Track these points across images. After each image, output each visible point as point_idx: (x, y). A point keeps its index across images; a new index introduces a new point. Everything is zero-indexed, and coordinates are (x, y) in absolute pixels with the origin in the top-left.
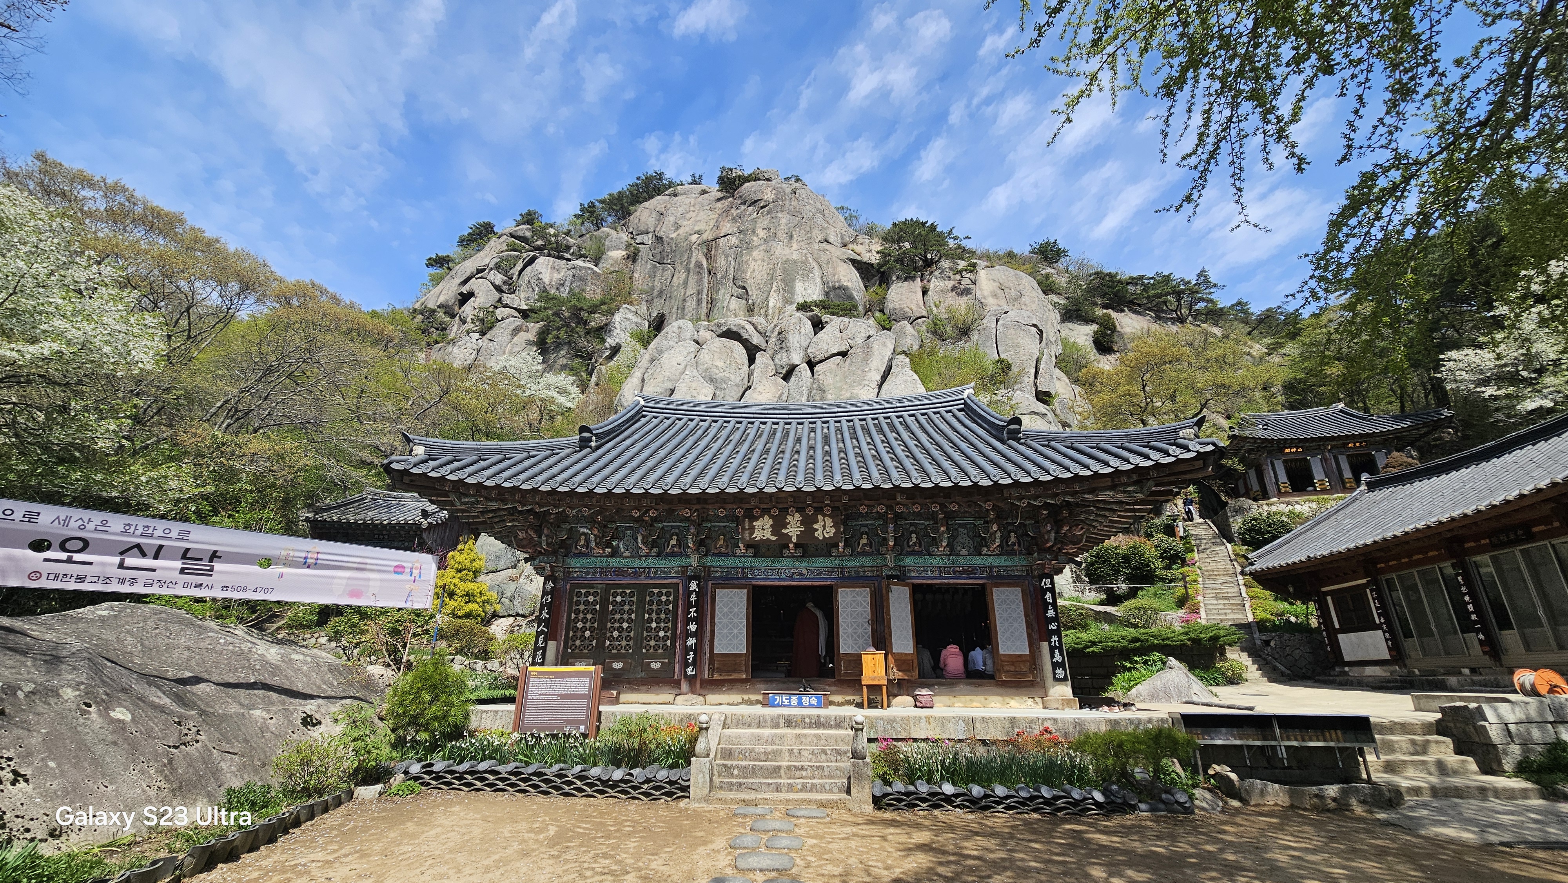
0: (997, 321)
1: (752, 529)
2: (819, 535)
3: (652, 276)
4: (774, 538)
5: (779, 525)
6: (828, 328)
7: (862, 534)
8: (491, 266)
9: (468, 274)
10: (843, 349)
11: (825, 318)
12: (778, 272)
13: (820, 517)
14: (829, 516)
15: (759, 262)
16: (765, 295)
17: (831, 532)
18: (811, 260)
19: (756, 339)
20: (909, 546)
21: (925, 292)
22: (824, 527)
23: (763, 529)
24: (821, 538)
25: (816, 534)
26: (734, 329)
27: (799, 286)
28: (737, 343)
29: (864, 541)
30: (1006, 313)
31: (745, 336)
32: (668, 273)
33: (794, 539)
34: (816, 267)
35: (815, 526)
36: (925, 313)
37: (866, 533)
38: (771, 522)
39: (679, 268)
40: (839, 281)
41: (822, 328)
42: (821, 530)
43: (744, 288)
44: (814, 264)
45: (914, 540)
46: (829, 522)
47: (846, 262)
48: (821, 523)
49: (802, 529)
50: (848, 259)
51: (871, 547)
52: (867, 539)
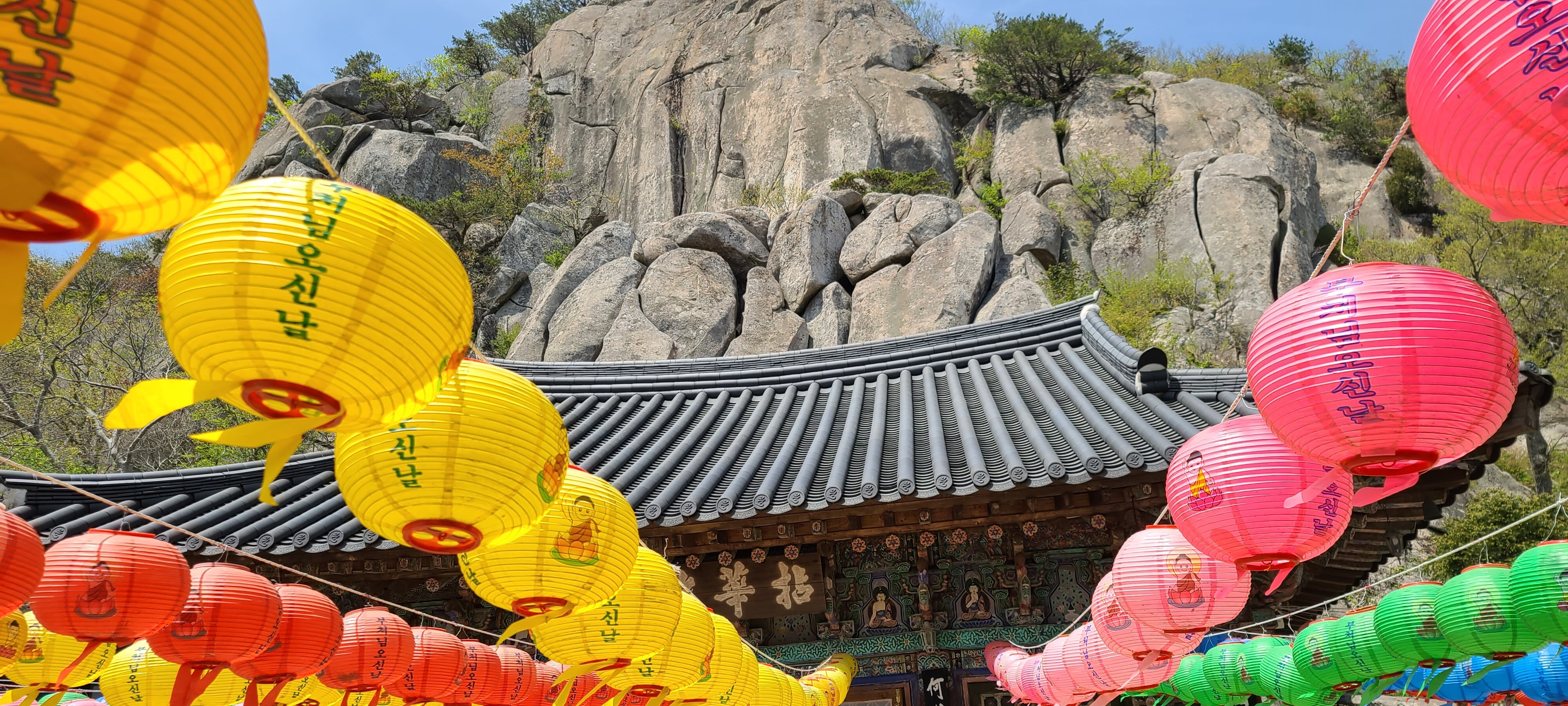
0: (1197, 176)
2: (784, 600)
3: (577, 148)
5: (708, 584)
6: (875, 215)
7: (877, 591)
10: (902, 248)
11: (869, 197)
12: (797, 123)
13: (782, 566)
14: (798, 562)
15: (762, 109)
16: (776, 167)
17: (805, 593)
18: (854, 98)
19: (750, 246)
20: (965, 610)
21: (1062, 137)
22: (792, 584)
24: (788, 606)
25: (779, 599)
26: (708, 229)
27: (836, 146)
28: (713, 254)
29: (880, 606)
30: (1212, 161)
31: (728, 241)
32: (606, 141)
33: (738, 612)
34: (863, 109)
35: (776, 584)
36: (1063, 174)
37: (884, 590)
39: (624, 131)
40: (907, 130)
41: (865, 216)
42: (786, 590)
43: (738, 156)
44: (859, 105)
45: (975, 597)
46: (800, 574)
47: (917, 96)
48: (785, 577)
49: (752, 591)
50: (921, 90)
51: (894, 617)
52: (887, 601)
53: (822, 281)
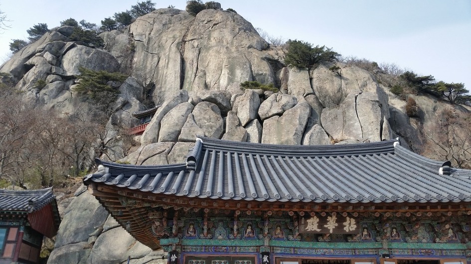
0: (356, 98)
1: (306, 224)
2: (346, 229)
4: (319, 230)
5: (323, 221)
6: (269, 99)
7: (364, 228)
8: (46, 49)
9: (30, 53)
10: (280, 111)
11: (266, 93)
12: (225, 63)
13: (348, 218)
14: (354, 218)
15: (213, 57)
17: (354, 227)
19: (226, 103)
20: (392, 237)
21: (311, 79)
22: (350, 224)
23: (312, 225)
24: (347, 231)
25: (345, 229)
26: (213, 96)
27: (238, 72)
28: (214, 104)
29: (365, 233)
30: (360, 93)
31: (219, 101)
33: (331, 231)
34: (247, 62)
35: (344, 224)
36: (312, 92)
37: (366, 228)
38: (318, 220)
39: (163, 56)
40: (261, 70)
41: (266, 99)
42: (348, 226)
43: (204, 71)
44: (246, 60)
45: (395, 233)
46: (353, 221)
47: (264, 60)
48: (348, 222)
49: (337, 225)
50: (266, 58)
51: (370, 237)
52: (368, 232)
53: (252, 118)
